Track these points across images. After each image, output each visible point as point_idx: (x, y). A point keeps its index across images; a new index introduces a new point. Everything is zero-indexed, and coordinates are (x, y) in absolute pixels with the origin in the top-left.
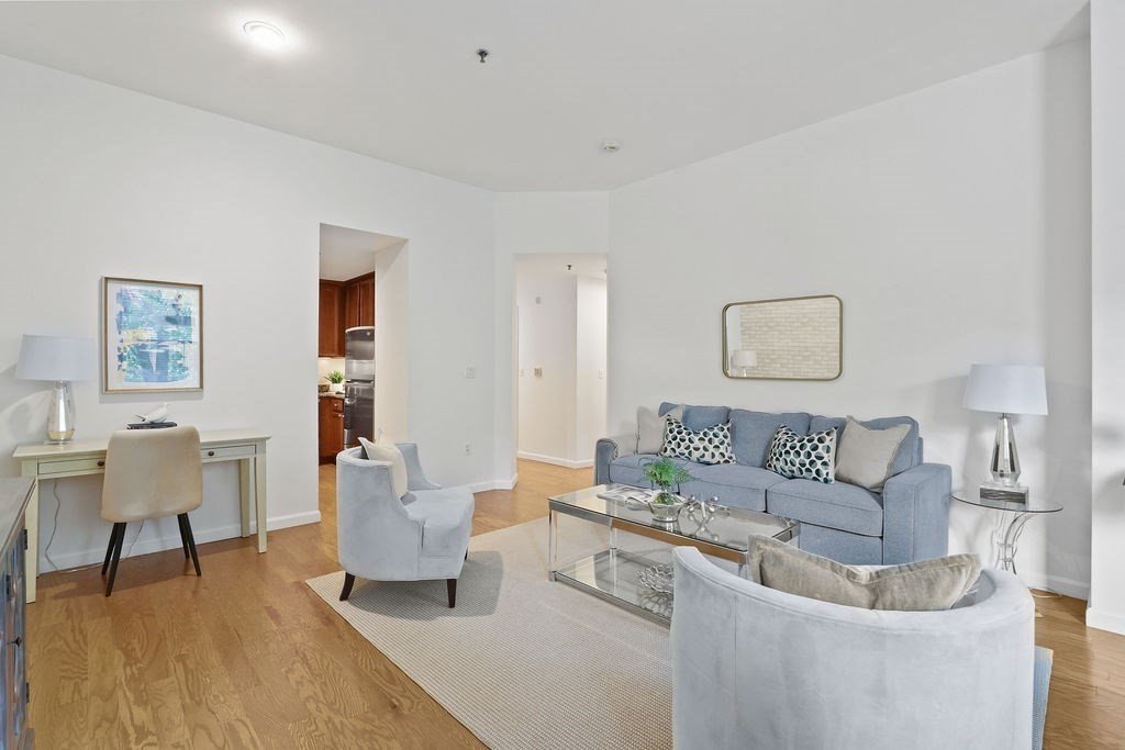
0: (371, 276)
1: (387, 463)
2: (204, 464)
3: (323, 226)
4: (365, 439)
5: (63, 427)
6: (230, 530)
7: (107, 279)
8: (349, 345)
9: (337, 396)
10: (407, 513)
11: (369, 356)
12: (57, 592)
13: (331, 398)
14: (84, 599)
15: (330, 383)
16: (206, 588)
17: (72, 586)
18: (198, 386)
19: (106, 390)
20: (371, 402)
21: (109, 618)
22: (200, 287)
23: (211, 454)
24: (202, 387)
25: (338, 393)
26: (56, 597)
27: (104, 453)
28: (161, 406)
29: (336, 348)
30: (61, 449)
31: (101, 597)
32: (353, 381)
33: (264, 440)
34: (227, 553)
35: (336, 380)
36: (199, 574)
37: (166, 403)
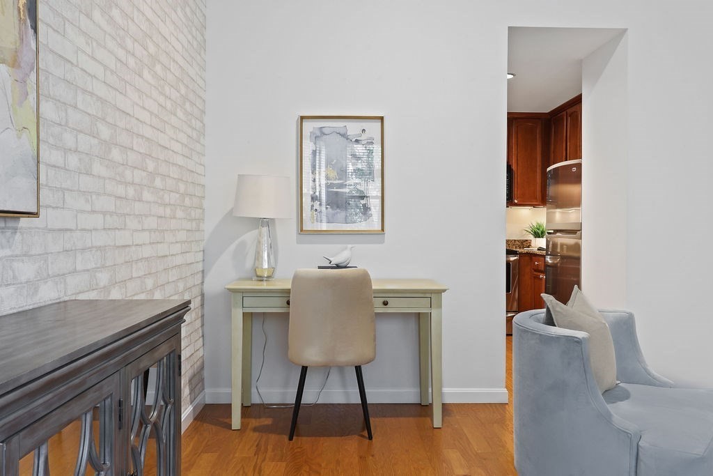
0: (578, 100)
1: (580, 334)
2: (377, 314)
3: (511, 30)
4: (551, 298)
5: (266, 266)
6: (407, 394)
7: (302, 118)
8: (552, 190)
9: (539, 252)
10: (610, 415)
11: (575, 202)
12: (257, 424)
13: (532, 256)
14: (273, 438)
15: (531, 237)
16: (373, 456)
17: (267, 421)
18: (380, 229)
19: (302, 230)
20: (578, 259)
21: (284, 464)
22: (382, 119)
23: (385, 303)
24: (383, 230)
25: (540, 249)
26: (255, 429)
27: (288, 291)
28: (346, 248)
29: (539, 194)
30: (264, 286)
31: (286, 438)
32: (556, 231)
33: (440, 292)
34: (402, 419)
35: (538, 235)
36: (370, 437)
37: (350, 246)
